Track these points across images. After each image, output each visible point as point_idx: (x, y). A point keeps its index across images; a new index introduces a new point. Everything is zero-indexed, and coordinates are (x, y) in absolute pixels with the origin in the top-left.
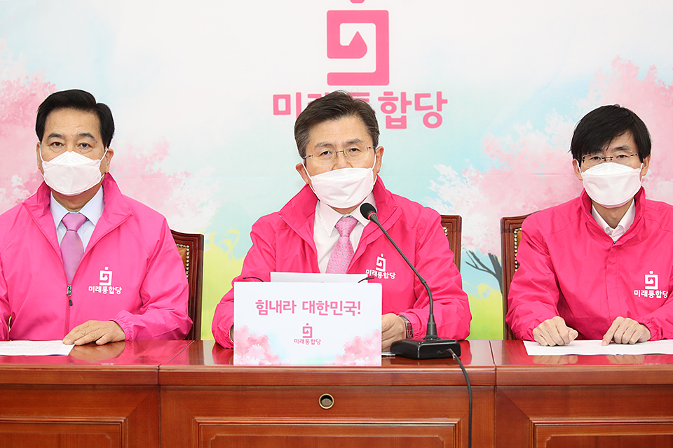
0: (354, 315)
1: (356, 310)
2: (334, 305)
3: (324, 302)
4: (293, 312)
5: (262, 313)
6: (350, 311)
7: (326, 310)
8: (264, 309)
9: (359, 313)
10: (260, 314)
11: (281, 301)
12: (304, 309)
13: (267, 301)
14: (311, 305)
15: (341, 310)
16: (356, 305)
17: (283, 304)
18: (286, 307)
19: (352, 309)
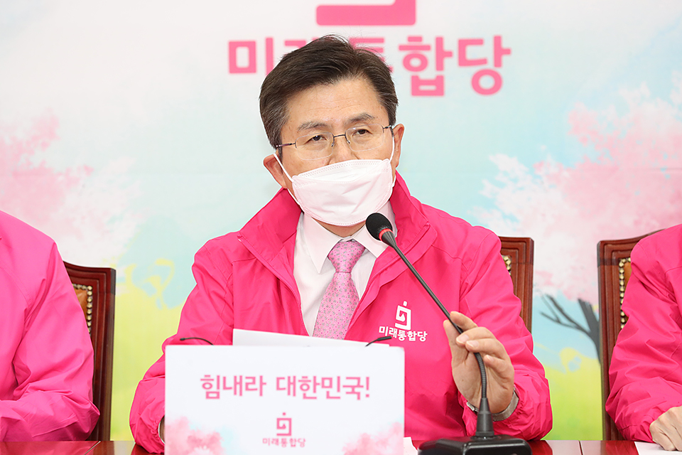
0: (359, 398)
1: (363, 391)
2: (327, 383)
3: (311, 378)
4: (261, 394)
5: (211, 395)
6: (353, 392)
7: (315, 391)
8: (214, 389)
9: (367, 396)
10: (208, 397)
11: (241, 377)
12: (278, 388)
13: (218, 377)
14: (289, 383)
15: (339, 390)
16: (363, 382)
17: (245, 381)
18: (250, 387)
19: (357, 390)
